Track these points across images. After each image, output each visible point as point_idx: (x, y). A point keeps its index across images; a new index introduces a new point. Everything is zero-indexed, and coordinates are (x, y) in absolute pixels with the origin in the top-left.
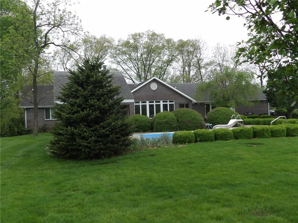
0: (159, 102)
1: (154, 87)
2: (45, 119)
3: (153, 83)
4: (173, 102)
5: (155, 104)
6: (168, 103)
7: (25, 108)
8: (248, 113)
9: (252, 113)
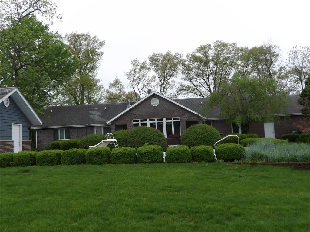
0: (162, 120)
1: (155, 103)
2: (54, 140)
3: (154, 98)
4: (178, 119)
5: (156, 122)
6: (173, 121)
7: (34, 129)
8: (292, 131)
9: (298, 131)
